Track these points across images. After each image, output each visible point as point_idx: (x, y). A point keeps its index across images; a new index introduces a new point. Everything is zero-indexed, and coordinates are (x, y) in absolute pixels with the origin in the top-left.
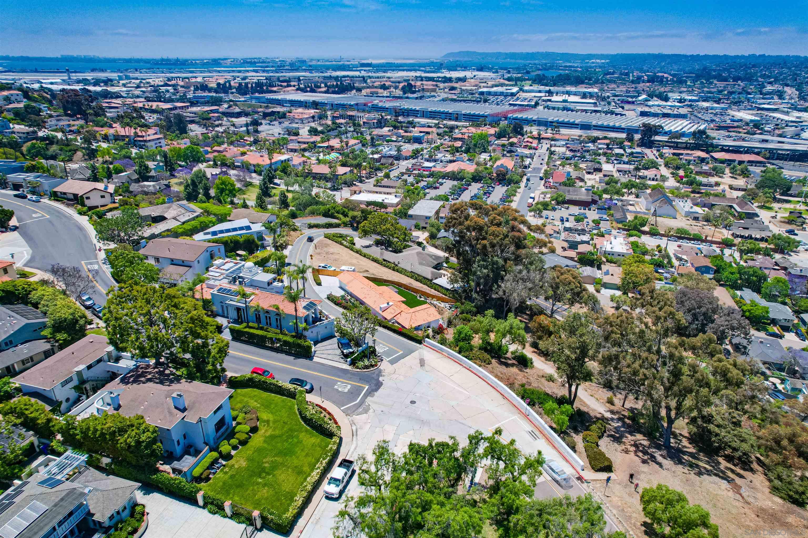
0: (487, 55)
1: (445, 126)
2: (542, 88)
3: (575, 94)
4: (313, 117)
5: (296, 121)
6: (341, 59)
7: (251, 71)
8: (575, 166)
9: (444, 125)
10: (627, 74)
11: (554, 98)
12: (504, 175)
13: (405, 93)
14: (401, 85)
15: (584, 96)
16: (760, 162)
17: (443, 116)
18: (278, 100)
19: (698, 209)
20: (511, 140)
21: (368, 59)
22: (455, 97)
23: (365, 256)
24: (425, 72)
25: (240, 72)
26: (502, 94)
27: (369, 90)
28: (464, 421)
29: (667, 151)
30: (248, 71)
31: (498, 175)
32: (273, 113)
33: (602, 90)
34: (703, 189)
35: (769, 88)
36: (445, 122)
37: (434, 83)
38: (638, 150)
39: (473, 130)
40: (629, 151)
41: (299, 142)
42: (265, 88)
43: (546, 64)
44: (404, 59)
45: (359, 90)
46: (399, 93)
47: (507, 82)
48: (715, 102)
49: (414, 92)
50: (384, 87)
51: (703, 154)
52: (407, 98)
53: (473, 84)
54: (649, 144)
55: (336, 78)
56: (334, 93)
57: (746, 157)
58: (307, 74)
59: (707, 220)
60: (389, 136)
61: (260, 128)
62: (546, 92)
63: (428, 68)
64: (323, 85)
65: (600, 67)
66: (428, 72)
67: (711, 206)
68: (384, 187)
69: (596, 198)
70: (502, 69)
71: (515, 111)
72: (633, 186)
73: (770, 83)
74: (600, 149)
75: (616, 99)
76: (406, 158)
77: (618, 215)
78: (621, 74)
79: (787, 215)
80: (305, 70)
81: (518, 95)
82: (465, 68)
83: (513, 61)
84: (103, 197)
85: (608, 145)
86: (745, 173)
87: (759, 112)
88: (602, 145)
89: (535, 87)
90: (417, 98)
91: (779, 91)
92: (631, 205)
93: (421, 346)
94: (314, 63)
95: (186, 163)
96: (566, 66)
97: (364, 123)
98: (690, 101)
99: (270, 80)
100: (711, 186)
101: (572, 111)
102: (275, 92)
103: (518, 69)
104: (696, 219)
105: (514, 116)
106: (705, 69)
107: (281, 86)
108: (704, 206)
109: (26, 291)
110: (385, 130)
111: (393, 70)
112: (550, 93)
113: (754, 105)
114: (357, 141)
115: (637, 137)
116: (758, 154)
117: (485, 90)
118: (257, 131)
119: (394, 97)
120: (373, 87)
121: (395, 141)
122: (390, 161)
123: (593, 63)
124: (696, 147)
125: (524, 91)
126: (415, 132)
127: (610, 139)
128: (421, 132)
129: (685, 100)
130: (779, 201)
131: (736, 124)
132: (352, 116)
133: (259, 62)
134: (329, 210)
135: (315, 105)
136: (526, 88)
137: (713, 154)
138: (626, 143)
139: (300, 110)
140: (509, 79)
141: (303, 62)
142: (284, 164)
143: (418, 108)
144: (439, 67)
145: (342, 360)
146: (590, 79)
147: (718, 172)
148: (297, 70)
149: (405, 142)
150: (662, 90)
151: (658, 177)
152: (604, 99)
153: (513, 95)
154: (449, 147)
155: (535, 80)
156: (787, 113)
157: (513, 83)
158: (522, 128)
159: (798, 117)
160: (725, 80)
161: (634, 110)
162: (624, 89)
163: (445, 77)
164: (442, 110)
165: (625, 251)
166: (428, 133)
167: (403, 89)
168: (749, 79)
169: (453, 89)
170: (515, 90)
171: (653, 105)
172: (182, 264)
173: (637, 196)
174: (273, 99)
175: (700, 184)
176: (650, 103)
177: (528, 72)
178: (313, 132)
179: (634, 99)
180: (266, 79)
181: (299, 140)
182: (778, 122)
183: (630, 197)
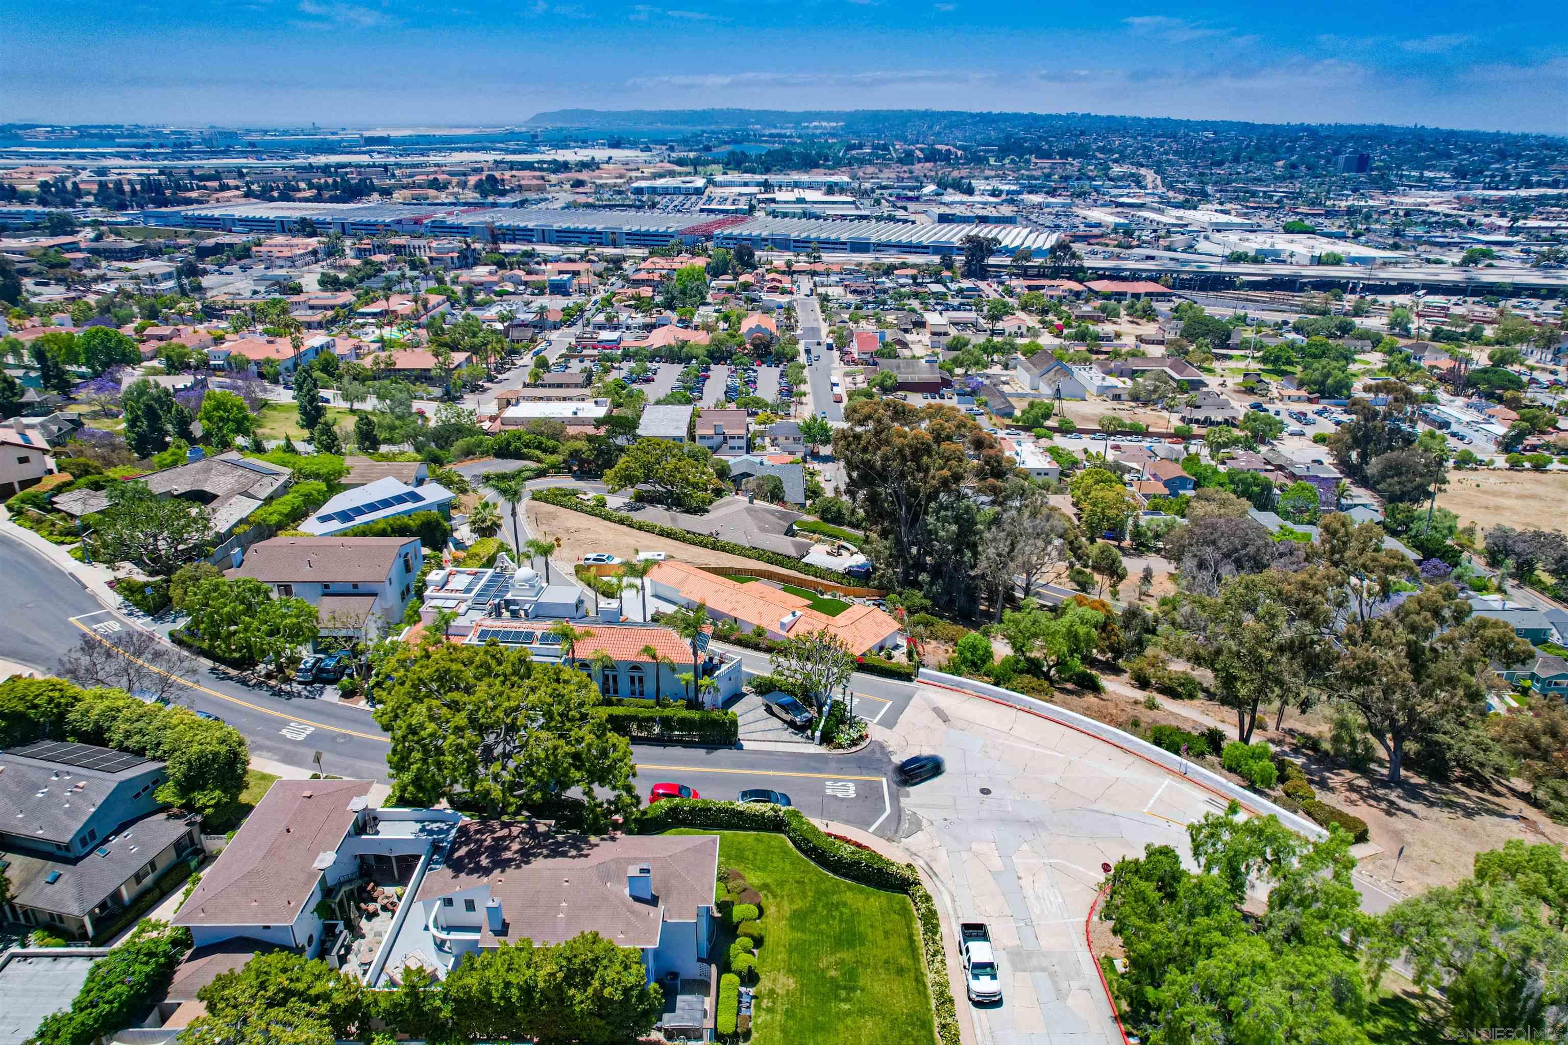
0: (617, 115)
1: (602, 258)
2: (747, 177)
3: (811, 186)
4: (314, 253)
5: (279, 262)
6: (316, 129)
7: (111, 154)
8: (878, 321)
9: (598, 255)
10: (885, 148)
11: (780, 196)
12: (767, 346)
13: (484, 195)
14: (473, 180)
15: (831, 189)
16: (1163, 294)
17: (585, 238)
18: (212, 218)
19: (1111, 381)
20: (742, 279)
21: (374, 129)
22: (590, 200)
23: (640, 528)
24: (507, 151)
25: (82, 156)
26: (677, 191)
27: (407, 193)
28: (1095, 807)
29: (1018, 284)
30: (103, 155)
31: (756, 347)
32: (218, 249)
33: (854, 177)
34: (1106, 347)
35: (1116, 170)
36: (599, 250)
37: (538, 173)
38: (966, 284)
39: (661, 262)
40: (954, 286)
41: (312, 307)
42: (168, 193)
43: (733, 132)
44: (451, 127)
45: (386, 192)
46: (471, 196)
47: (678, 169)
48: (1048, 193)
49: (503, 193)
50: (435, 184)
51: (1075, 286)
52: (494, 205)
53: (615, 174)
54: (982, 273)
55: (325, 169)
56: (334, 199)
57: (1142, 287)
58: (252, 162)
59: (1135, 398)
60: (496, 283)
61: (206, 281)
62: (758, 184)
63: (512, 146)
64: (303, 185)
65: (833, 135)
66: (514, 152)
67: (1133, 374)
68: (551, 386)
69: (947, 376)
70: (657, 142)
71: (720, 224)
72: (996, 349)
73: (1116, 161)
74: (902, 286)
75: (886, 192)
76: (556, 327)
77: (998, 404)
78: (875, 147)
79: (1240, 379)
80: (244, 154)
81: (707, 192)
82: (584, 143)
83: (668, 127)
84: (23, 460)
85: (914, 278)
86: (1149, 315)
87: (1119, 210)
88: (903, 278)
89: (733, 176)
90: (514, 205)
91: (1133, 175)
92: (1004, 383)
93: (914, 684)
94: (255, 137)
95: (92, 367)
96: (771, 135)
97: (431, 259)
98: (1008, 193)
99: (171, 174)
100: (1109, 339)
101: (818, 218)
102: (198, 202)
103: (686, 142)
104: (1117, 398)
105: (726, 232)
106: (1008, 137)
107: (205, 188)
108: (1121, 374)
109: (58, 705)
110: (481, 272)
111: (440, 150)
112: (767, 186)
113: (1107, 198)
114: (441, 298)
115: (959, 260)
116: (1155, 280)
117: (643, 184)
118: (199, 289)
119: (465, 204)
120: (414, 186)
121: (513, 293)
122: (529, 333)
123: (816, 128)
124: (1056, 273)
125: (715, 184)
126: (550, 273)
127: (913, 266)
128: (560, 272)
129: (1001, 192)
130: (1219, 357)
131: (1096, 231)
132: (400, 246)
133: (122, 136)
134: (509, 444)
135: (307, 227)
136: (719, 178)
137: (1089, 284)
138: (946, 274)
139: (280, 239)
140: (680, 162)
141: (232, 135)
142: (323, 356)
143: (531, 225)
144: (533, 142)
145: (797, 738)
146: (826, 160)
147: (1109, 315)
148: (226, 153)
149: (533, 294)
150: (956, 174)
151: (1024, 330)
152: (865, 194)
153: (698, 192)
154: (630, 299)
155: (728, 164)
156: (1160, 211)
157: (690, 169)
158: (751, 255)
159: (1179, 218)
160: (1049, 156)
161: (925, 212)
162: (893, 175)
163: (555, 162)
164: (582, 227)
165: (1047, 466)
166: (576, 273)
167: (478, 186)
168: (1082, 153)
169: (579, 183)
170: (700, 182)
171: (952, 203)
172: (355, 590)
173: (1006, 367)
174: (200, 218)
175: (1098, 338)
176: (946, 198)
177: (708, 149)
178: (329, 283)
179: (916, 193)
180: (161, 173)
181: (312, 302)
182: (1155, 226)
183: (996, 370)
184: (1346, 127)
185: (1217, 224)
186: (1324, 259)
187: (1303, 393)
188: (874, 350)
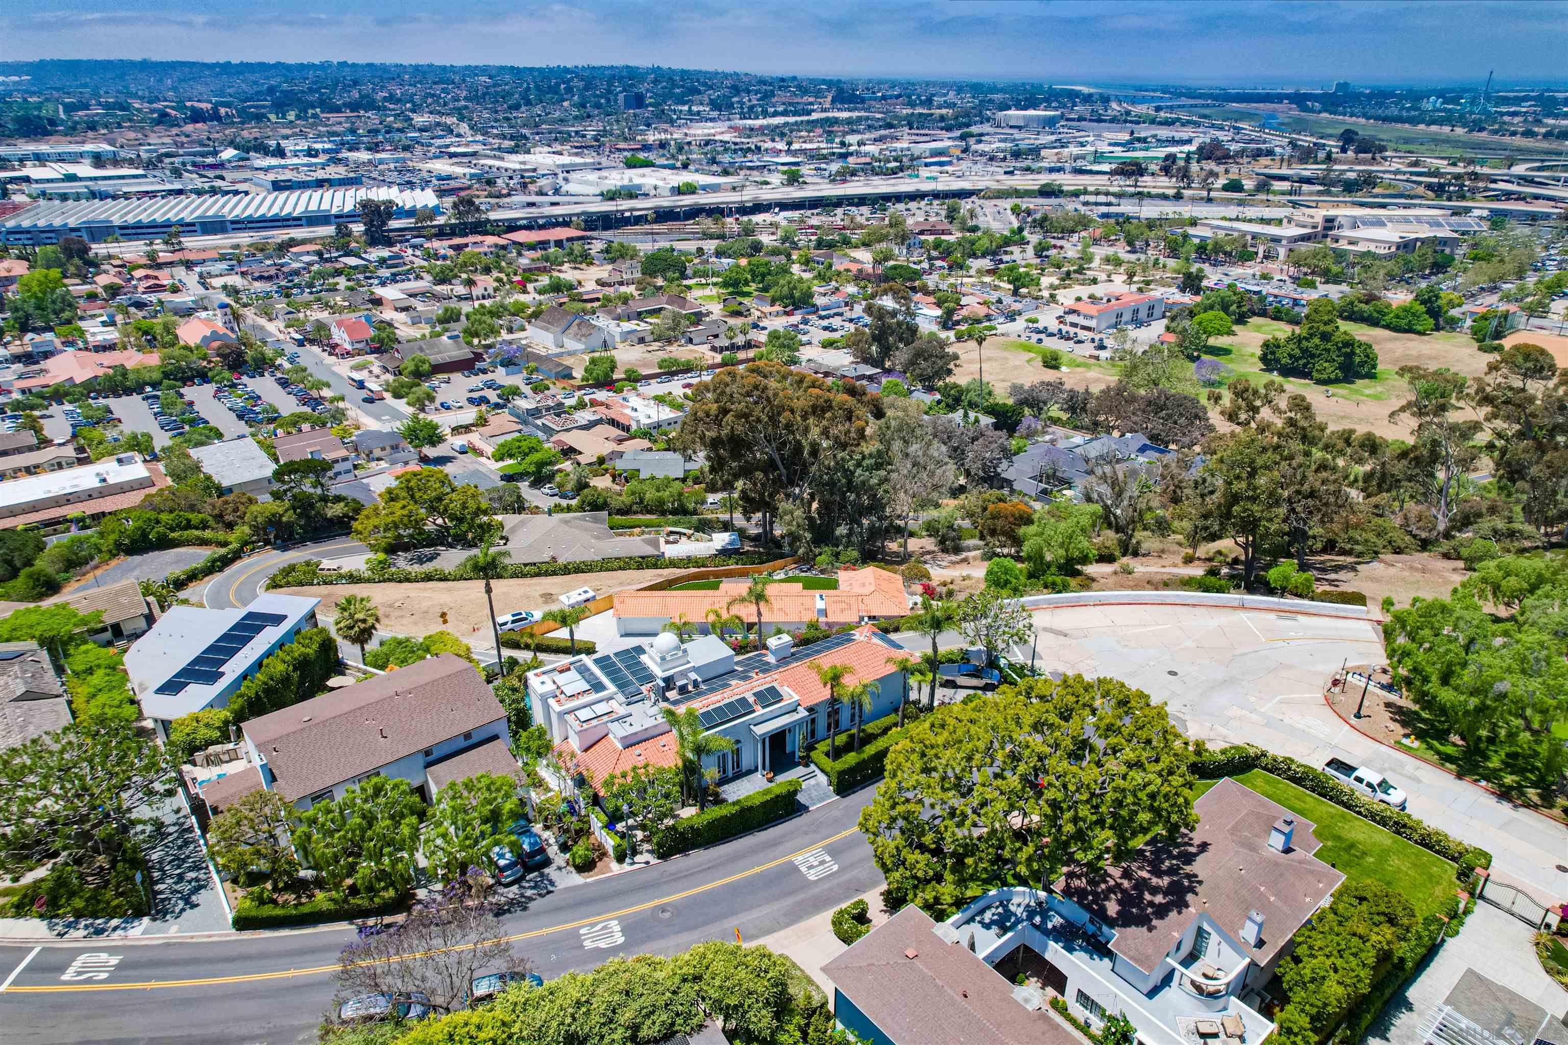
3: (66, 159)
15: (97, 161)
19: (627, 325)
28: (1240, 651)
29: (438, 246)
33: (115, 145)
35: (420, 119)
38: (381, 252)
40: (371, 257)
48: (368, 149)
51: (497, 240)
54: (389, 239)
57: (555, 234)
59: (660, 337)
73: (412, 111)
74: (312, 264)
75: (176, 161)
77: (547, 367)
78: (107, 106)
79: (720, 305)
85: (319, 254)
86: (586, 259)
87: (455, 160)
88: (307, 255)
91: (440, 124)
92: (529, 346)
98: (325, 152)
100: (576, 287)
101: (114, 197)
104: (642, 340)
105: (10, 225)
108: (629, 318)
113: (434, 149)
115: (358, 228)
116: (568, 225)
124: (468, 229)
127: (305, 241)
129: (316, 151)
130: (691, 288)
137: (507, 236)
138: (352, 244)
146: (52, 124)
152: (150, 164)
156: (499, 158)
159: (522, 163)
160: (336, 110)
161: (248, 180)
162: (167, 140)
165: (673, 415)
168: (369, 105)
171: (274, 168)
173: (512, 330)
176: (262, 163)
179: (216, 160)
182: (509, 173)
183: (505, 335)
184: (599, 68)
185: (564, 166)
186: (683, 189)
187: (778, 308)
188: (368, 337)
